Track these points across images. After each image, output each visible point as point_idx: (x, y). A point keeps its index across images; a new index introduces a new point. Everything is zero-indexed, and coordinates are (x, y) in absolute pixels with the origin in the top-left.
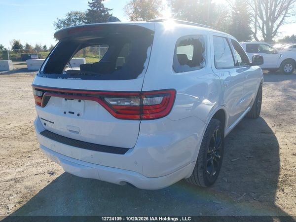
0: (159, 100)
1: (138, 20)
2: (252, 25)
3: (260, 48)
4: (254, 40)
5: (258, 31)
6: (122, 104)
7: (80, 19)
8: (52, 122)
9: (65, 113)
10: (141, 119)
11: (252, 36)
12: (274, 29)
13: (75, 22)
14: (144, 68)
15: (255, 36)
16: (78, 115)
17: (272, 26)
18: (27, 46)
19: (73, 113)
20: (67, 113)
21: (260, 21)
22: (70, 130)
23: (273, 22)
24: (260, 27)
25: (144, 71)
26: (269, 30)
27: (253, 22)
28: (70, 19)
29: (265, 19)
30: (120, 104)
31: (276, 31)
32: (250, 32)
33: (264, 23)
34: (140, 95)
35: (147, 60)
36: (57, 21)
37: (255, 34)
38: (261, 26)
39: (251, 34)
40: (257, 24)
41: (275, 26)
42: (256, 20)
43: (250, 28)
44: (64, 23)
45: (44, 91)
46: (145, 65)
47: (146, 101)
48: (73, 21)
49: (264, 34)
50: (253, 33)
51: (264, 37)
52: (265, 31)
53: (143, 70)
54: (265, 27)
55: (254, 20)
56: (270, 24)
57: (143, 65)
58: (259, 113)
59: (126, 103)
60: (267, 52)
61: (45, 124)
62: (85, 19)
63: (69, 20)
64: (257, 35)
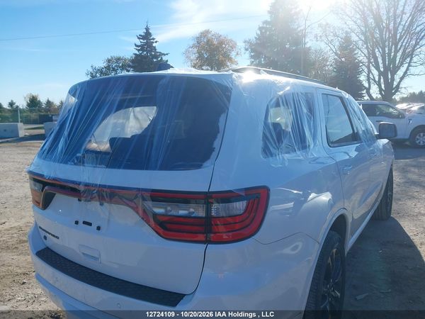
0: (239, 206)
1: (203, 69)
2: (363, 78)
3: (380, 109)
4: (366, 98)
5: (372, 85)
6: (174, 213)
7: (123, 68)
8: (56, 237)
9: (77, 223)
10: (207, 242)
11: (365, 91)
12: (395, 84)
13: (116, 71)
14: (213, 150)
15: (368, 93)
16: (99, 228)
17: (393, 79)
18: (49, 103)
19: (90, 224)
20: (81, 223)
21: (375, 72)
22: (84, 254)
23: (394, 73)
24: (375, 81)
25: (214, 154)
26: (389, 84)
27: (364, 74)
28: (109, 66)
29: (382, 70)
30: (170, 214)
31: (398, 86)
32: (361, 87)
33: (380, 74)
34: (207, 198)
35: (219, 136)
36: (91, 70)
37: (368, 90)
38: (377, 79)
39: (363, 90)
40: (371, 76)
41: (397, 78)
42: (369, 71)
43: (360, 82)
44: (101, 73)
45: (44, 184)
46: (216, 144)
47: (217, 209)
48: (114, 69)
49: (381, 90)
50: (366, 88)
51: (381, 93)
52: (383, 86)
53: (211, 154)
54: (382, 80)
55: (366, 70)
56: (390, 77)
57: (212, 144)
58: (391, 210)
59: (182, 212)
60: (389, 115)
61: (45, 238)
62: (129, 66)
63: (108, 68)
64: (371, 91)
